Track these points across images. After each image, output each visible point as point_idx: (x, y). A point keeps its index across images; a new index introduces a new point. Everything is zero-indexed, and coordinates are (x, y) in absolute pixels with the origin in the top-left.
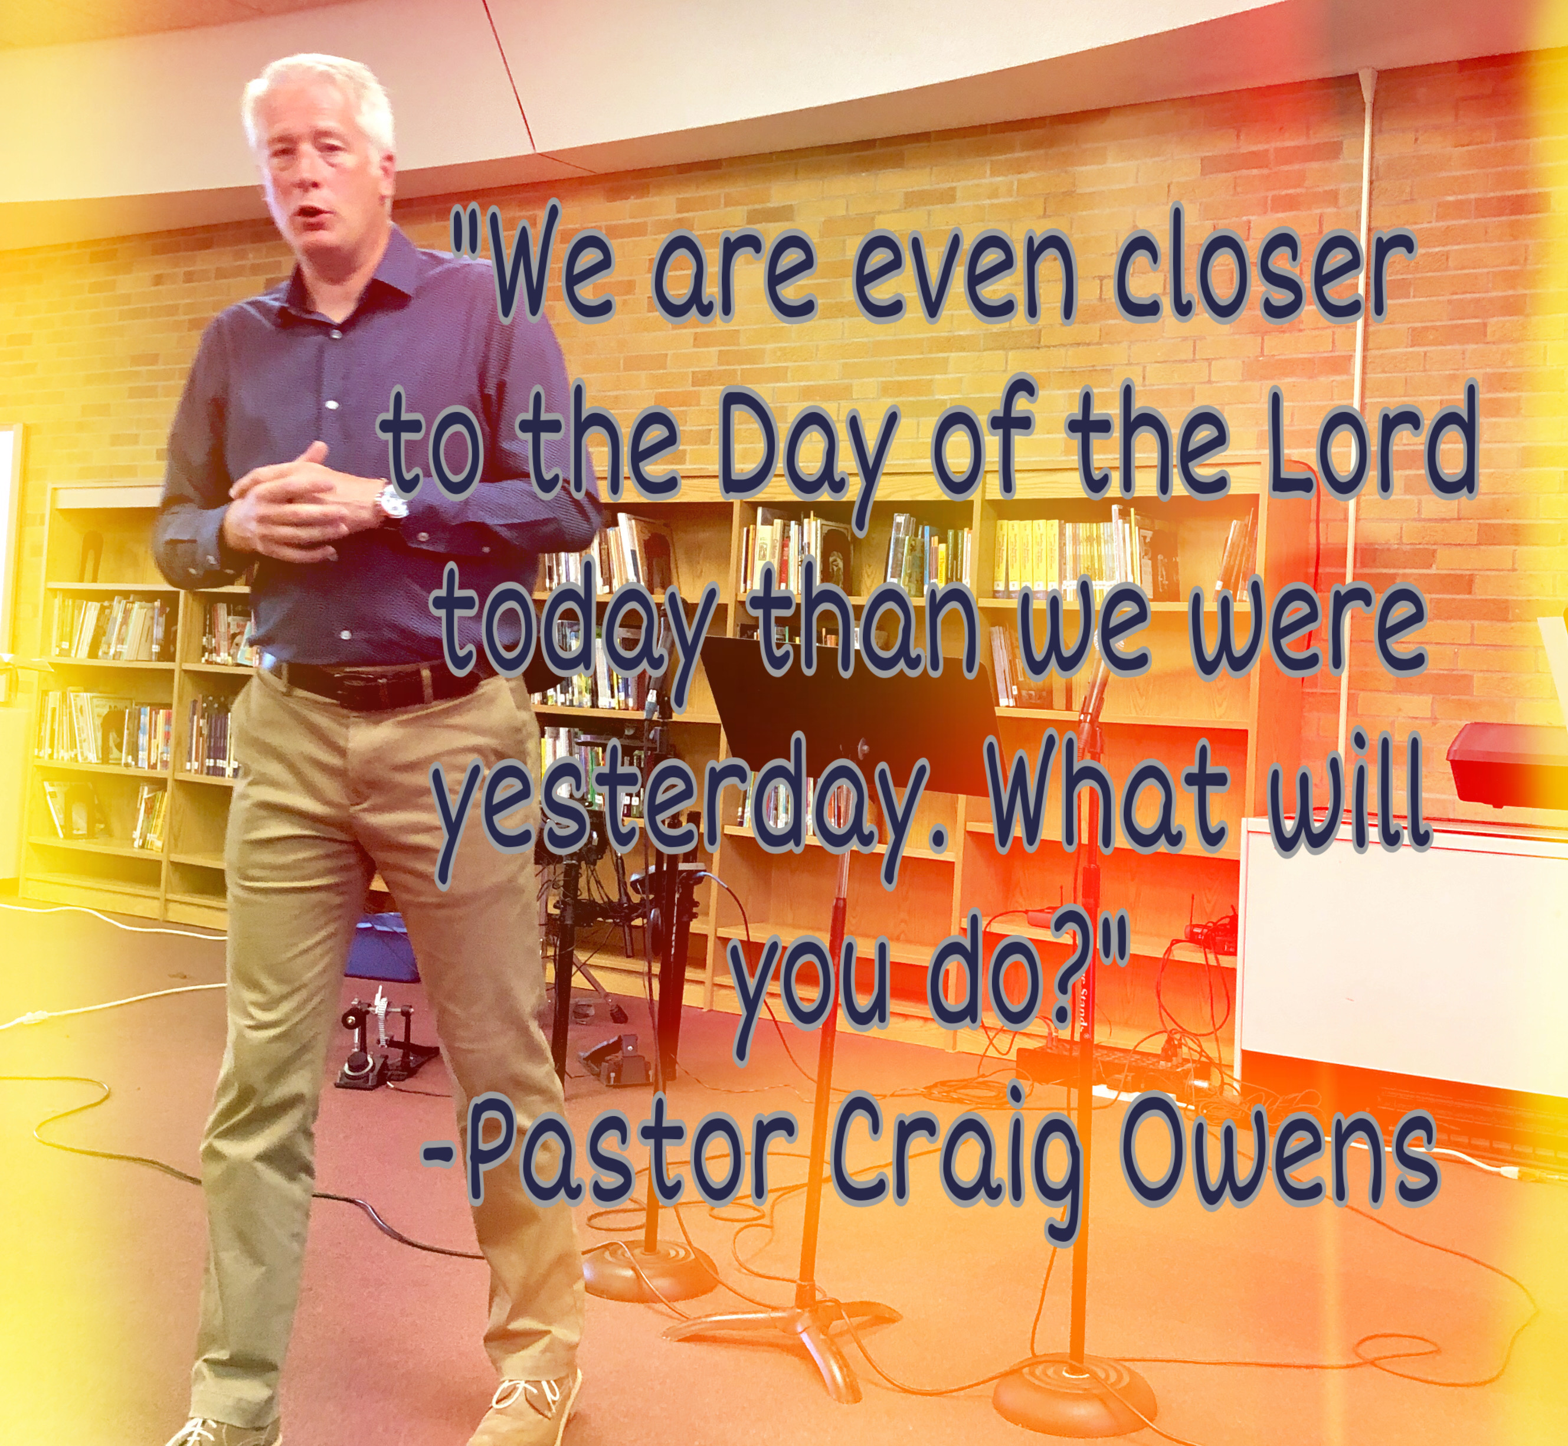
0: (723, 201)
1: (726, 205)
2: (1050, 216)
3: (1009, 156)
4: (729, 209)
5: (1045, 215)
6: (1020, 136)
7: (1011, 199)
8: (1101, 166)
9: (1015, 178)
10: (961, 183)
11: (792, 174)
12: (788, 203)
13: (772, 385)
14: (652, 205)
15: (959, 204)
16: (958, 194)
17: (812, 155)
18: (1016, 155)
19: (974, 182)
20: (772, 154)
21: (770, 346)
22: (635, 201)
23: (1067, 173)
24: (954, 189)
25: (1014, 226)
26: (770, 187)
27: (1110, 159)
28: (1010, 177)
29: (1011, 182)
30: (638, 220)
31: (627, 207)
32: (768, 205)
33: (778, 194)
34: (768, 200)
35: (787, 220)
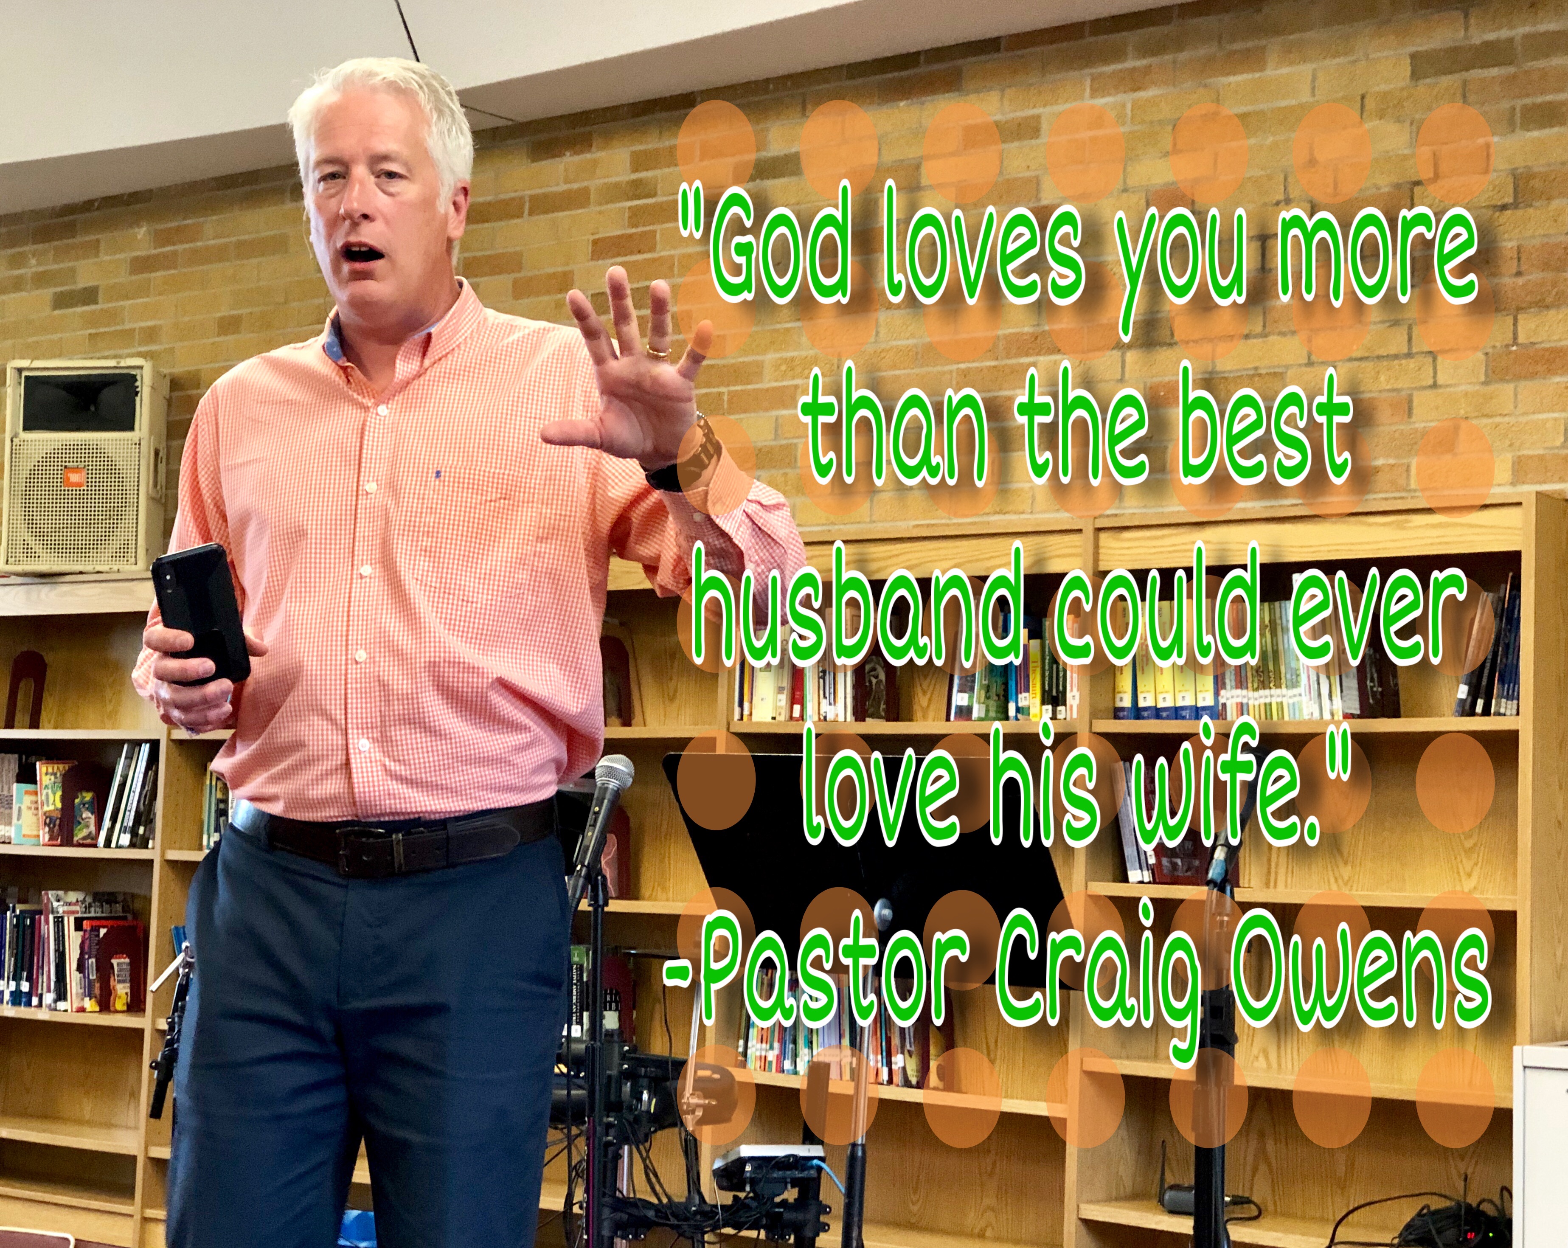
3: (1119, 66)
6: (1132, 37)
7: (1122, 129)
8: (1257, 75)
9: (1127, 99)
10: (1048, 109)
11: (799, 108)
12: (793, 150)
13: (775, 413)
14: (595, 163)
15: (1044, 139)
16: (1045, 126)
17: (826, 81)
18: (1130, 64)
19: (1068, 106)
20: (767, 81)
21: (770, 357)
22: (572, 159)
23: (1205, 86)
24: (1037, 118)
25: (1129, 169)
26: (768, 130)
27: (1270, 64)
28: (1120, 98)
29: (1124, 106)
30: (575, 186)
31: (561, 167)
32: (763, 154)
33: (778, 138)
34: (764, 147)
35: (793, 174)
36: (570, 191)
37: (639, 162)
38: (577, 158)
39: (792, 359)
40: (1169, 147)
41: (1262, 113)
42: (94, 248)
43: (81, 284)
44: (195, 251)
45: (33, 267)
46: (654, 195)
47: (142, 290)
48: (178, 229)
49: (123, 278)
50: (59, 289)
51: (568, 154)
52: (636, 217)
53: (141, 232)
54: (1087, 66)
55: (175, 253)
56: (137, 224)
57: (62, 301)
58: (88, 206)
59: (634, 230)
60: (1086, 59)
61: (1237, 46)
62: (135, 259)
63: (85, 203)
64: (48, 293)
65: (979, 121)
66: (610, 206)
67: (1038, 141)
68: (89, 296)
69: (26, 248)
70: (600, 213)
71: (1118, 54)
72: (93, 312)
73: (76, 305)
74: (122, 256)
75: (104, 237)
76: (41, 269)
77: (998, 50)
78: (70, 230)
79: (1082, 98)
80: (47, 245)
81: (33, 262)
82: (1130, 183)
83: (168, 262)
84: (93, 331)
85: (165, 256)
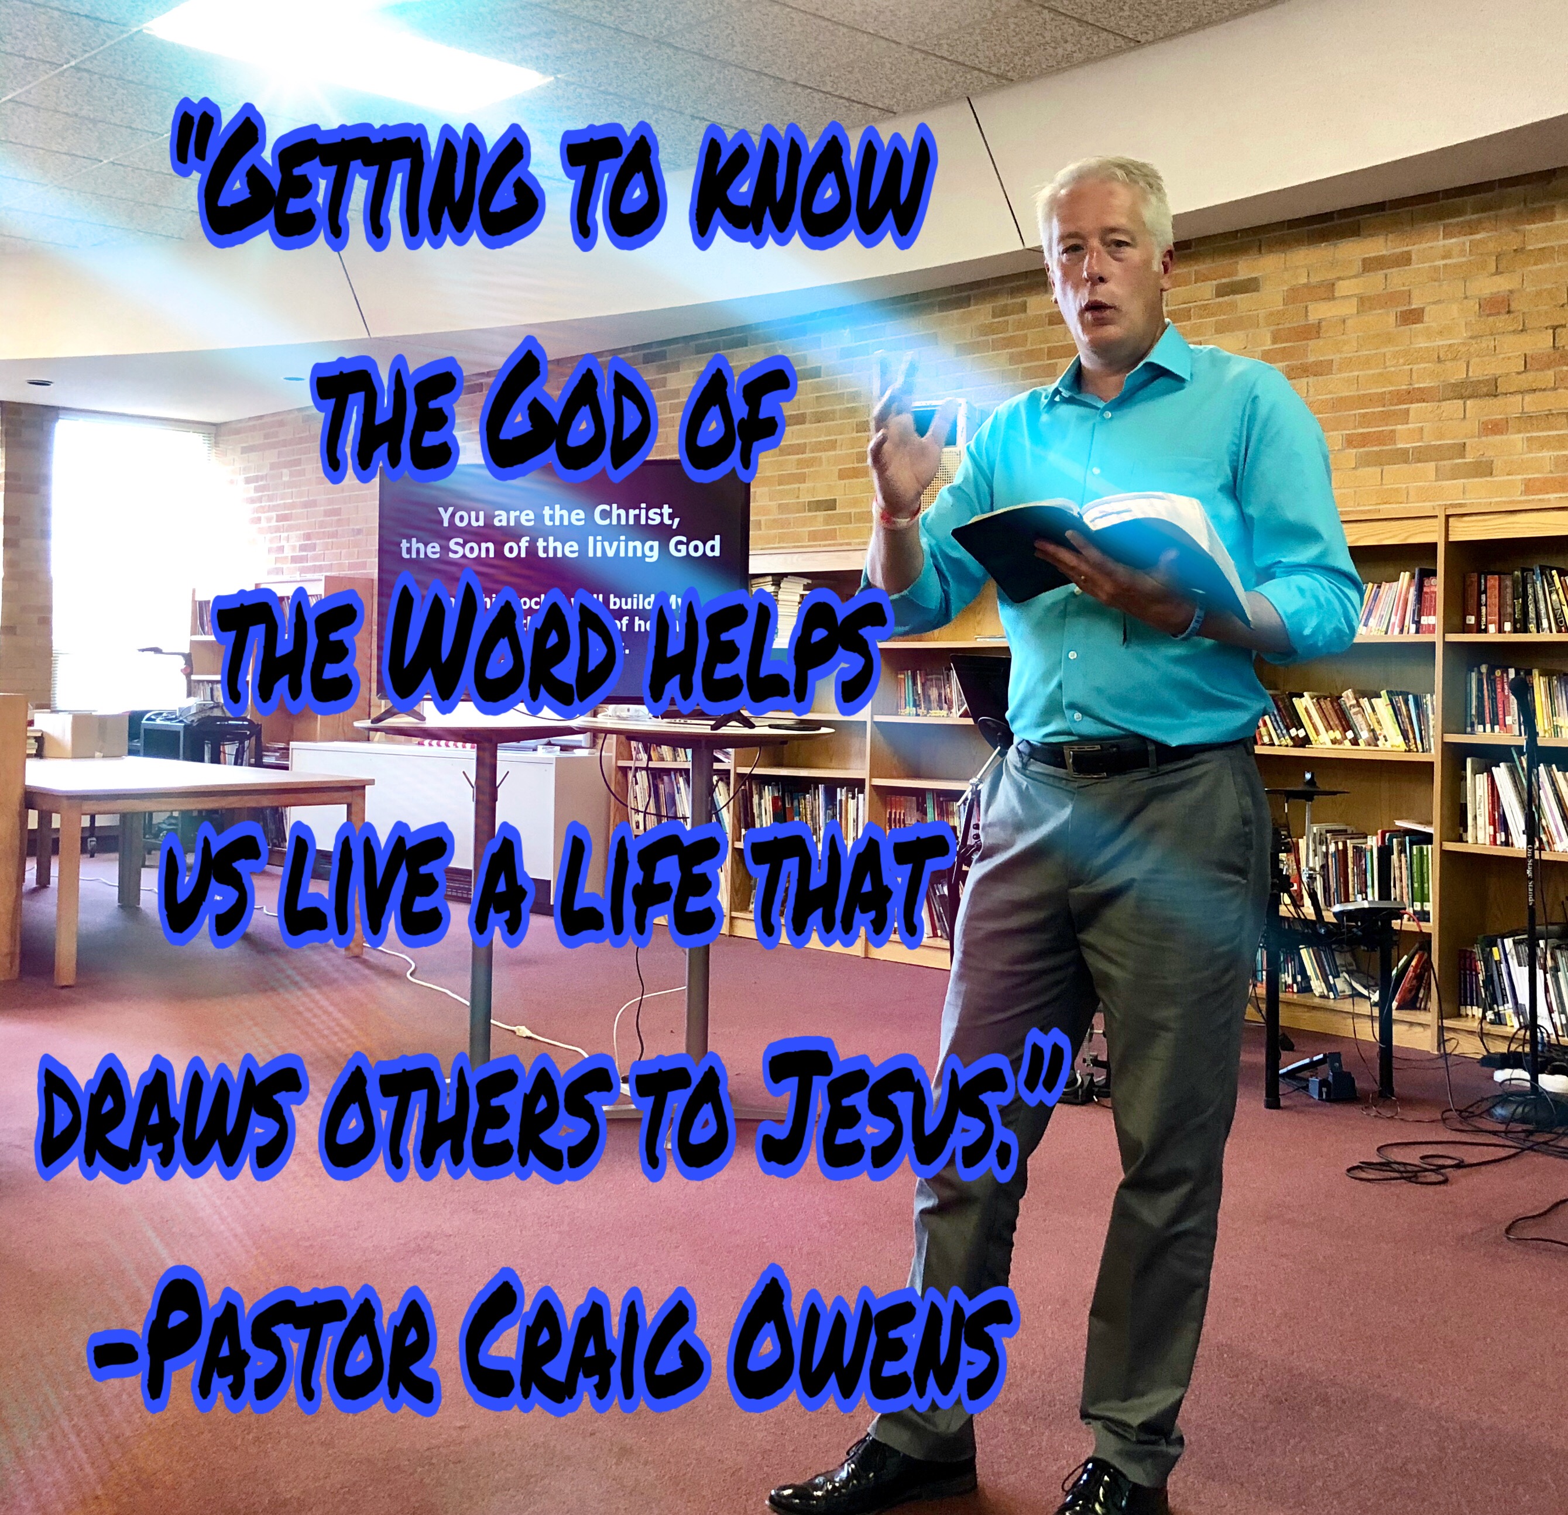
0: (1193, 278)
1: (1196, 281)
2: (1502, 273)
3: (1461, 219)
4: (1198, 284)
5: (1498, 272)
6: (1470, 199)
7: (1464, 259)
8: (1549, 224)
9: (1467, 239)
10: (1416, 247)
11: (1256, 249)
12: (1253, 275)
15: (1414, 266)
16: (1414, 257)
17: (1274, 230)
18: (1468, 218)
19: (1429, 244)
20: (1237, 232)
23: (1517, 231)
24: (1409, 253)
25: (1468, 284)
26: (1237, 263)
27: (1558, 216)
28: (1462, 239)
29: (1464, 243)
32: (1235, 279)
33: (1245, 268)
34: (1235, 273)
35: (1254, 291)
40: (1494, 270)
41: (1553, 248)
43: (809, 367)
44: (879, 343)
48: (870, 330)
49: (835, 362)
53: (846, 332)
54: (1440, 219)
55: (867, 345)
60: (1439, 215)
61: (1537, 205)
65: (1372, 255)
67: (1411, 267)
71: (1459, 212)
77: (1383, 210)
79: (1437, 239)
82: (1468, 294)
83: (863, 350)
85: (861, 346)
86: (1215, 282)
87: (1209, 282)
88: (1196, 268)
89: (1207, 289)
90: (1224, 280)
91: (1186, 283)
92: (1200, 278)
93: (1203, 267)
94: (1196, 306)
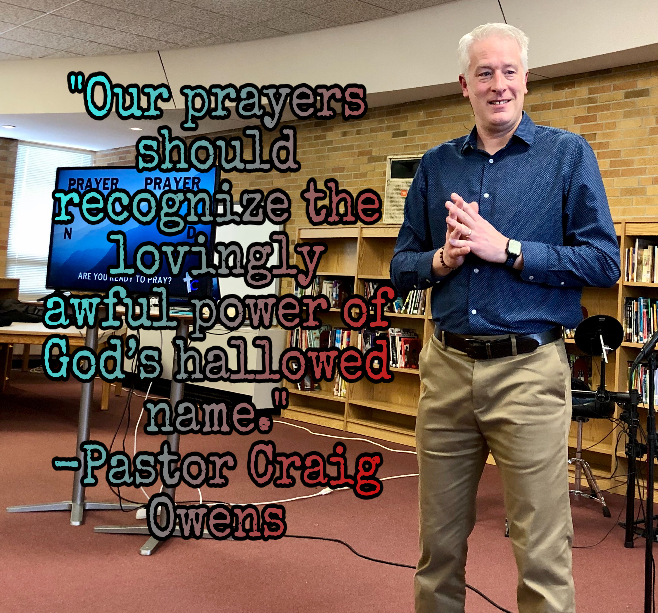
0: (612, 88)
1: (614, 90)
4: (616, 92)
12: (646, 88)
13: (638, 177)
14: (576, 91)
21: (637, 157)
22: (568, 90)
26: (637, 80)
30: (569, 99)
31: (564, 93)
32: (635, 89)
33: (641, 83)
34: (636, 87)
35: (646, 96)
36: (567, 101)
37: (591, 92)
38: (570, 90)
39: (645, 158)
42: (406, 118)
43: (401, 130)
44: (439, 119)
45: (386, 124)
46: (597, 103)
47: (422, 132)
48: (434, 112)
49: (416, 128)
50: (395, 131)
51: (566, 88)
52: (590, 109)
53: (422, 113)
55: (432, 120)
56: (420, 110)
57: (395, 135)
58: (404, 104)
59: (589, 114)
62: (419, 122)
63: (404, 103)
64: (391, 132)
66: (582, 106)
68: (404, 133)
69: (384, 118)
70: (578, 108)
72: (405, 139)
73: (400, 137)
74: (415, 121)
75: (409, 115)
76: (388, 125)
78: (399, 112)
80: (390, 117)
81: (386, 122)
83: (430, 123)
84: (405, 145)
85: (429, 121)
86: (624, 91)
87: (621, 91)
88: (614, 83)
89: (620, 94)
90: (629, 90)
91: (608, 90)
92: (616, 88)
93: (618, 82)
94: (613, 103)
